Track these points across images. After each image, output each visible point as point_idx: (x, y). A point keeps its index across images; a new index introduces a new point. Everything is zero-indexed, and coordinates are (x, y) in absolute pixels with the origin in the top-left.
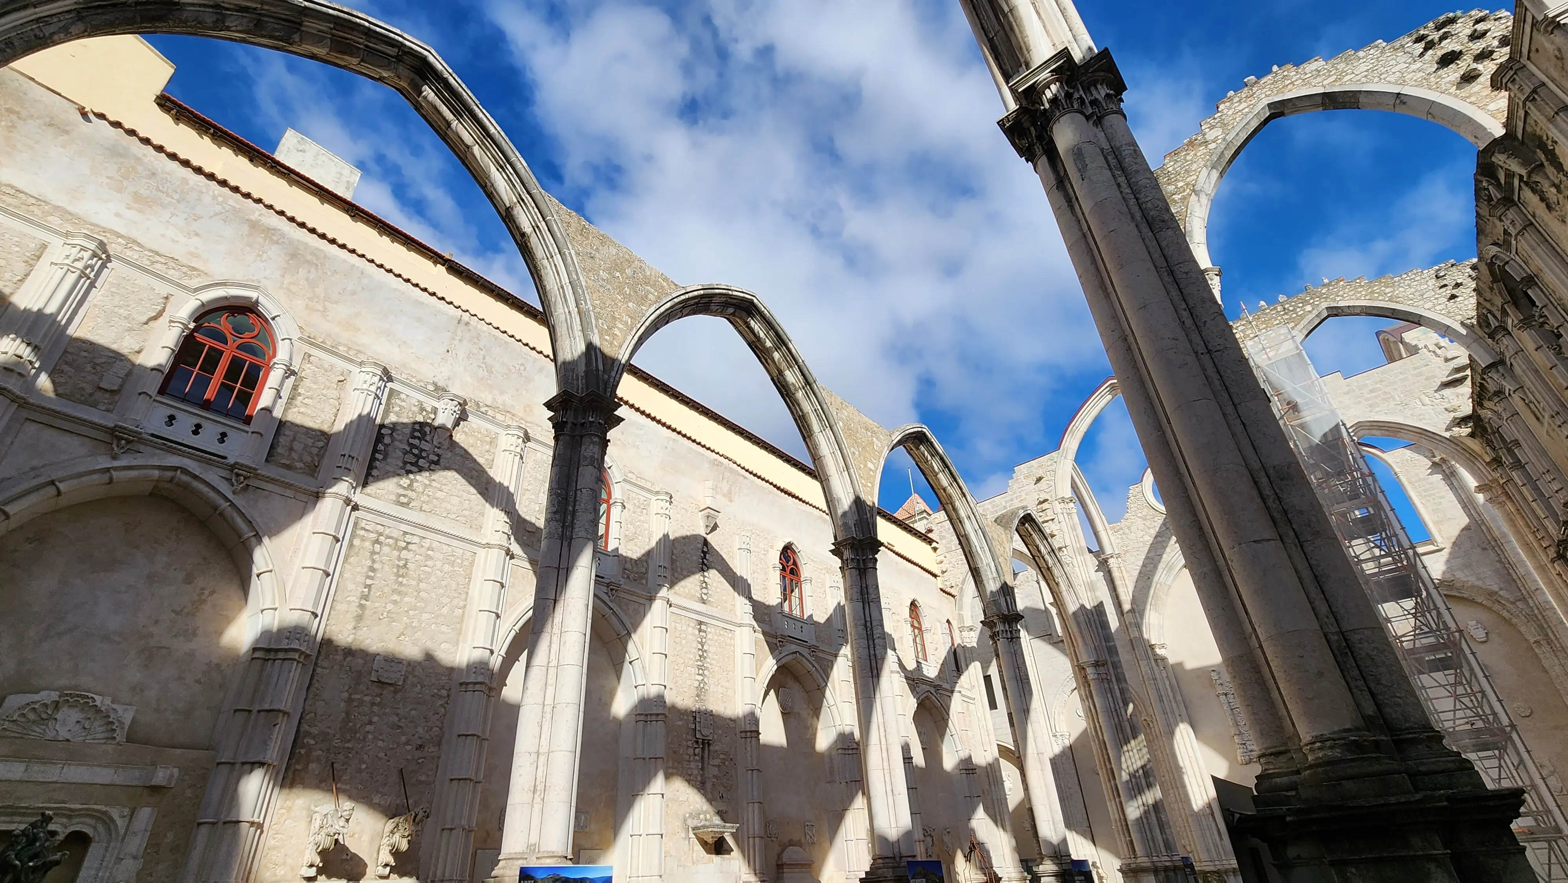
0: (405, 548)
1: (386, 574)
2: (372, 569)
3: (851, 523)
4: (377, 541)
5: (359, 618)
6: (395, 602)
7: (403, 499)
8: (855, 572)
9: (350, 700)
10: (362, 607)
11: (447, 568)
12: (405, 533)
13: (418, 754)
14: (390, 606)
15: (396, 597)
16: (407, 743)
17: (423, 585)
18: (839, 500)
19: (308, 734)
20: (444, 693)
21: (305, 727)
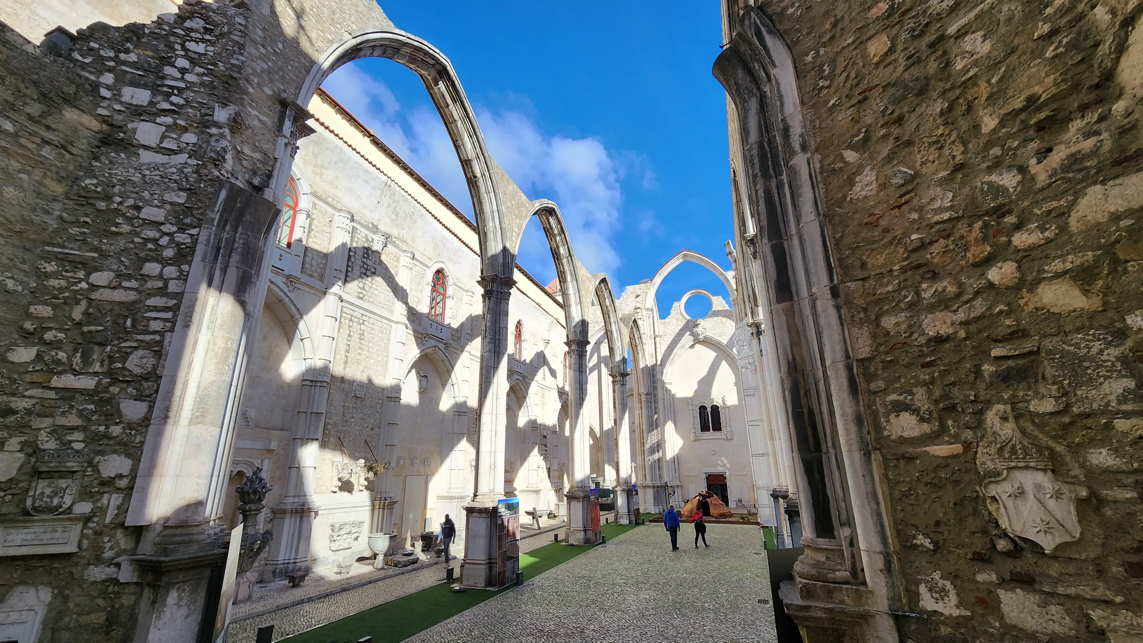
0: (363, 324)
1: (355, 337)
2: (350, 336)
3: (578, 331)
4: (351, 320)
5: (346, 363)
6: (360, 354)
7: (361, 295)
8: (577, 357)
9: (344, 406)
10: (346, 356)
11: (380, 335)
12: (363, 315)
13: (372, 432)
14: (358, 356)
15: (360, 351)
16: (367, 427)
17: (370, 345)
18: (574, 319)
19: (329, 423)
20: (380, 401)
21: (327, 420)
